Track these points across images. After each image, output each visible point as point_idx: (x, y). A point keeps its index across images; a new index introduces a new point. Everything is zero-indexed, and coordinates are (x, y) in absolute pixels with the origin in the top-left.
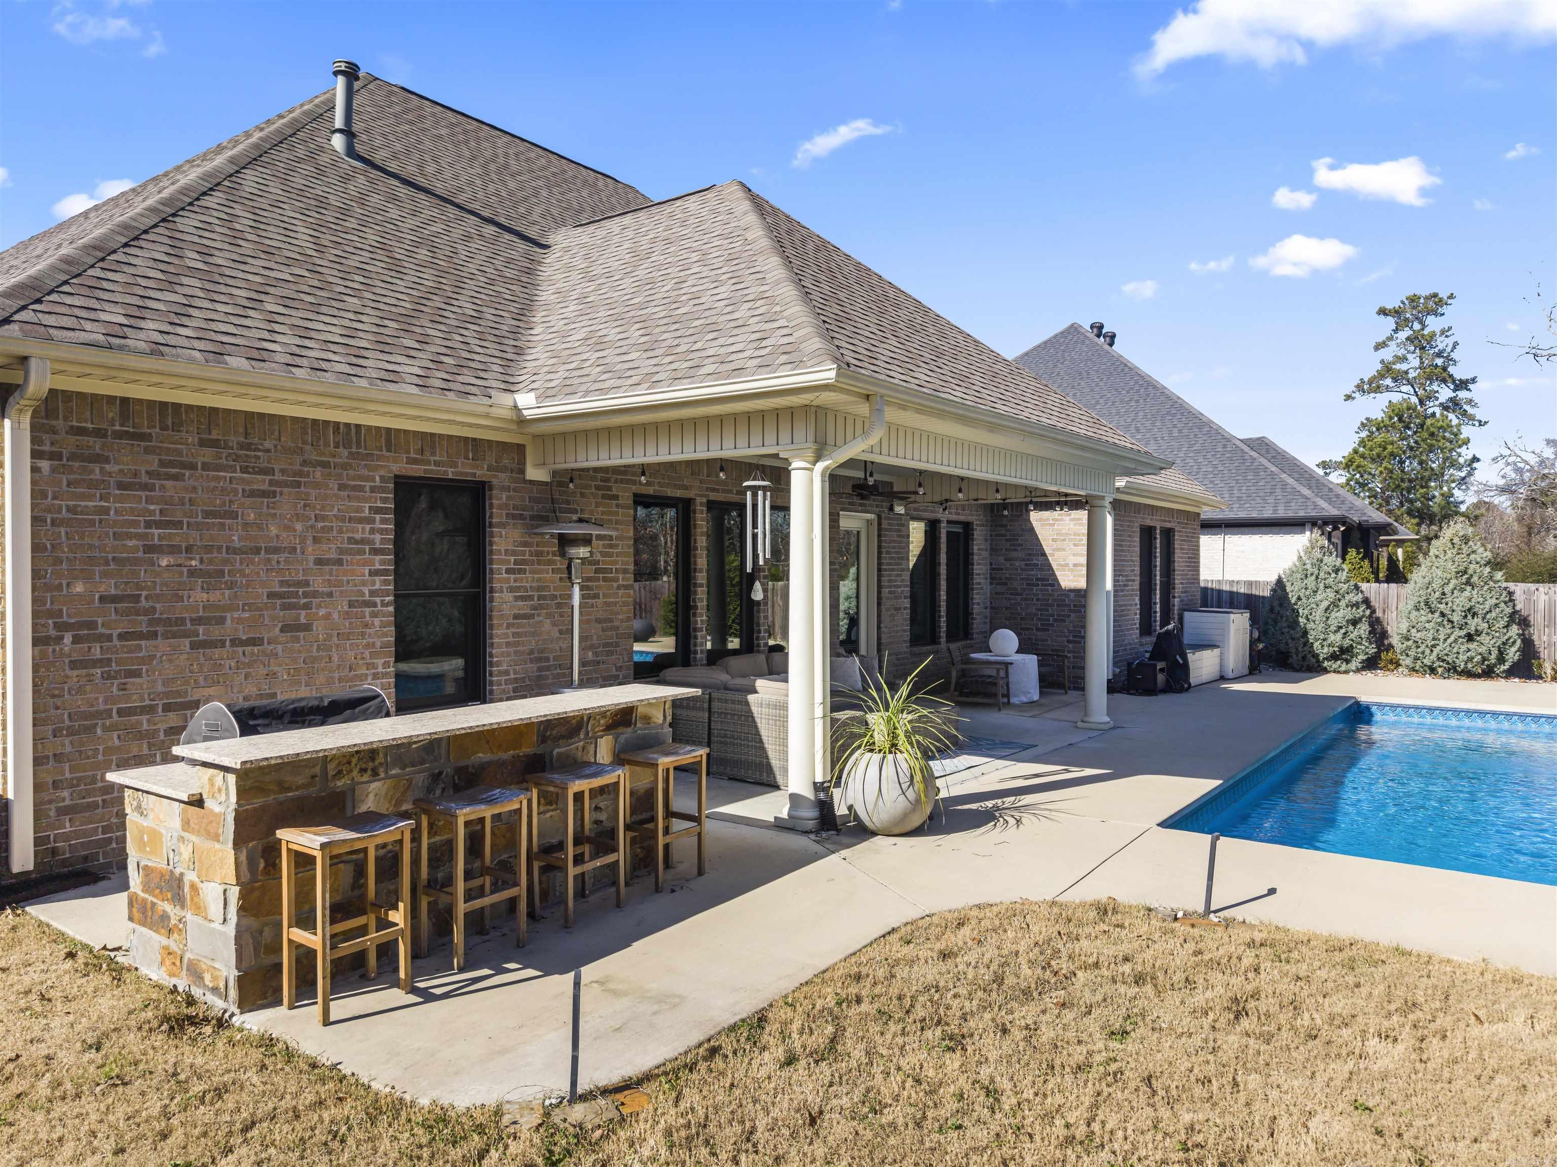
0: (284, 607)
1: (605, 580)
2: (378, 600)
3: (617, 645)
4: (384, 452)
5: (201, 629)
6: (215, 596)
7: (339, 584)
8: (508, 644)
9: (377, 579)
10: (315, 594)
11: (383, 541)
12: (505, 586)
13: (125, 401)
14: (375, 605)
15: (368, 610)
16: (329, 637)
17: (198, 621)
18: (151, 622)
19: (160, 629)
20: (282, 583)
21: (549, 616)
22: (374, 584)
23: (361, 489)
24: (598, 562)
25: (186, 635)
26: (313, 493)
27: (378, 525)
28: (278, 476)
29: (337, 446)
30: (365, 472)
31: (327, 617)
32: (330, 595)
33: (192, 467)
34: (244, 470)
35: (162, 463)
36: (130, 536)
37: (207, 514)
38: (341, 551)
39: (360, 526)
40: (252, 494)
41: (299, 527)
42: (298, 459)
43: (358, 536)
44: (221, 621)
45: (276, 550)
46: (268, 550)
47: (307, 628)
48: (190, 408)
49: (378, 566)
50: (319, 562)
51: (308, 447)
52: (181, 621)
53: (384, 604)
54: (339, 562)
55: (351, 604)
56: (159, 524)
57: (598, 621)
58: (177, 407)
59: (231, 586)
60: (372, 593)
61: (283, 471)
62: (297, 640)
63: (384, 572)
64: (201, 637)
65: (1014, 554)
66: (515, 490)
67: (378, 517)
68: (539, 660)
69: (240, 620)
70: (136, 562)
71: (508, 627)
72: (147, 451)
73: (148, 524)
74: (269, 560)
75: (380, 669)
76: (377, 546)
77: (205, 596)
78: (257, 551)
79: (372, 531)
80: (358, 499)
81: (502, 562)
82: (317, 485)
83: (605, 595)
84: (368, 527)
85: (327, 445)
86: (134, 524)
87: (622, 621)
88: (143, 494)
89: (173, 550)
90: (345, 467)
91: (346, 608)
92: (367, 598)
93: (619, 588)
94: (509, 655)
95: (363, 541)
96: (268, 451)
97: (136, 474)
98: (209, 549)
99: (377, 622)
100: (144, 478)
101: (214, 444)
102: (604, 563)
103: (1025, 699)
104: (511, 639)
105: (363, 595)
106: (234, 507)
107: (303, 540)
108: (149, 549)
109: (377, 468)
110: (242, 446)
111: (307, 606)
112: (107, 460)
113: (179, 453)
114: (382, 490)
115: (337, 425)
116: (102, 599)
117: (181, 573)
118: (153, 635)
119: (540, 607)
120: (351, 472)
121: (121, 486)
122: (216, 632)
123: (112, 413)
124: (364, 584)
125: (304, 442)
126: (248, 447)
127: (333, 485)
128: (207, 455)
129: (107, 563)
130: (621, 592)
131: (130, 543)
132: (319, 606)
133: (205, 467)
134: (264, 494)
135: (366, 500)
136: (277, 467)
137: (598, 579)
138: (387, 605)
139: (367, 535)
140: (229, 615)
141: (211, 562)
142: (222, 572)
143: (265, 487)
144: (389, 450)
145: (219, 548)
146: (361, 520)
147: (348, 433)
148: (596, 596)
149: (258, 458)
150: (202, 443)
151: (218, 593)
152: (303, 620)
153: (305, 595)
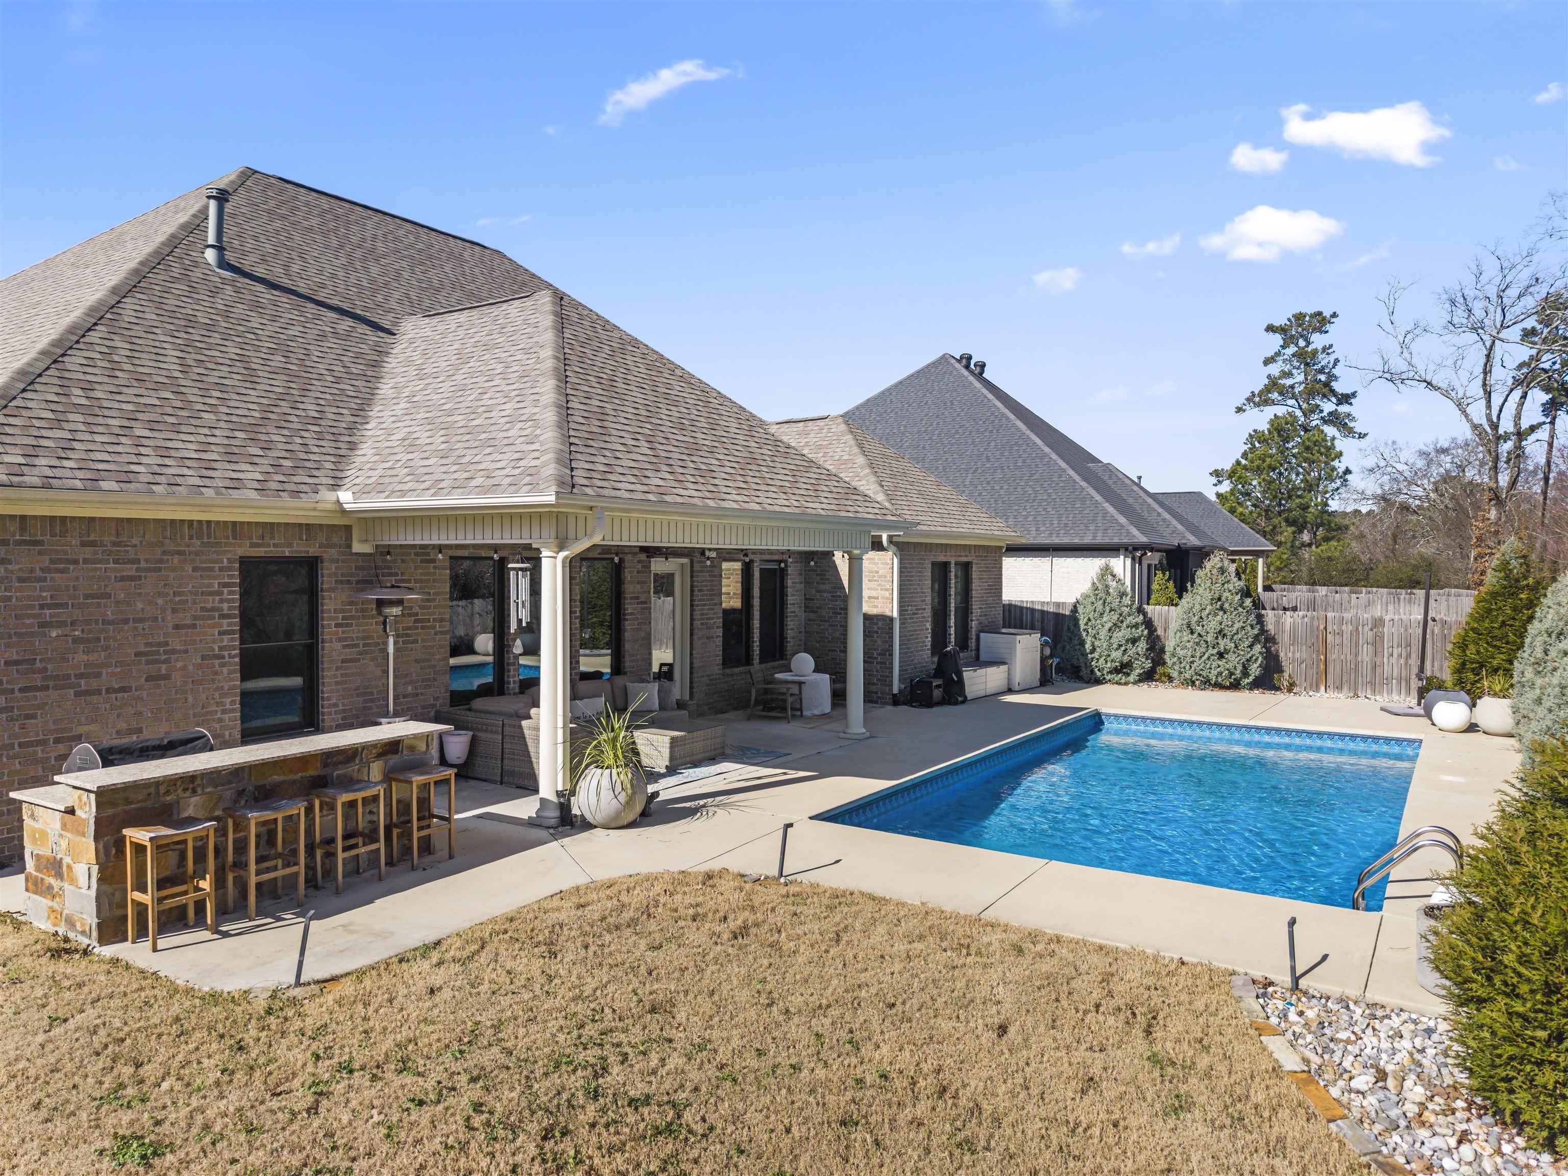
0: (148, 663)
1: (423, 628)
2: (226, 653)
3: (435, 680)
4: (231, 540)
5: (83, 682)
6: (92, 658)
7: (194, 642)
8: (337, 683)
9: (226, 637)
10: (173, 652)
11: (230, 608)
12: (334, 637)
13: (23, 518)
14: (223, 657)
15: (217, 662)
16: (186, 683)
17: (80, 676)
18: (44, 679)
19: (51, 683)
20: (147, 644)
21: (373, 659)
22: (222, 641)
23: (211, 569)
24: (417, 614)
25: (71, 686)
26: (172, 575)
27: (225, 596)
28: (143, 565)
29: (191, 538)
30: (215, 556)
31: (184, 668)
32: (186, 651)
33: (76, 562)
34: (116, 562)
35: (52, 561)
36: (29, 616)
37: (87, 597)
38: (195, 618)
39: (211, 598)
40: (123, 579)
41: (160, 601)
42: (159, 551)
43: (209, 606)
44: (98, 675)
45: (141, 620)
46: (135, 621)
47: (167, 677)
48: (73, 519)
49: (225, 628)
50: (177, 627)
51: (167, 541)
52: (68, 676)
53: (230, 656)
54: (194, 626)
55: (203, 658)
56: (49, 606)
57: (416, 661)
58: (63, 519)
59: (106, 648)
60: (221, 648)
61: (147, 561)
62: (159, 687)
63: (232, 632)
64: (83, 688)
65: (822, 587)
66: (343, 561)
67: (225, 590)
68: (365, 694)
69: (113, 674)
70: (32, 634)
71: (337, 669)
72: (40, 553)
73: (42, 607)
74: (136, 628)
75: (228, 706)
76: (225, 612)
77: (85, 658)
78: (126, 622)
79: (221, 601)
80: (209, 577)
81: (330, 619)
82: (174, 570)
83: (423, 640)
84: (217, 598)
85: (182, 538)
86: (32, 607)
87: (439, 660)
88: (38, 585)
89: (61, 624)
90: (197, 554)
91: (199, 661)
92: (217, 652)
93: (436, 634)
94: (338, 691)
95: (213, 609)
96: (135, 546)
97: (32, 571)
98: (88, 622)
99: (225, 670)
100: (38, 573)
101: (93, 544)
102: (422, 614)
103: (816, 712)
104: (339, 679)
105: (213, 650)
106: (108, 590)
107: (163, 610)
108: (42, 625)
109: (225, 552)
110: (114, 544)
111: (166, 661)
112: (10, 562)
113: (66, 553)
114: (230, 569)
115: (191, 522)
116: (6, 663)
117: (67, 642)
118: (47, 688)
119: (366, 653)
120: (204, 557)
121: (21, 580)
122: (94, 683)
123: (13, 527)
124: (214, 642)
125: (165, 537)
126: (118, 544)
127: (188, 568)
128: (88, 552)
129: (10, 637)
130: (438, 637)
131: (28, 622)
132: (177, 660)
133: (85, 561)
134: (131, 578)
135: (215, 578)
136: (142, 557)
137: (417, 628)
138: (234, 656)
139: (216, 604)
140: (104, 672)
141: (90, 631)
142: (99, 639)
143: (133, 573)
144: (235, 538)
145: (97, 622)
146: (211, 594)
147: (201, 528)
148: (416, 641)
149: (127, 552)
150: (83, 544)
151: (96, 654)
152: (164, 672)
153: (165, 652)
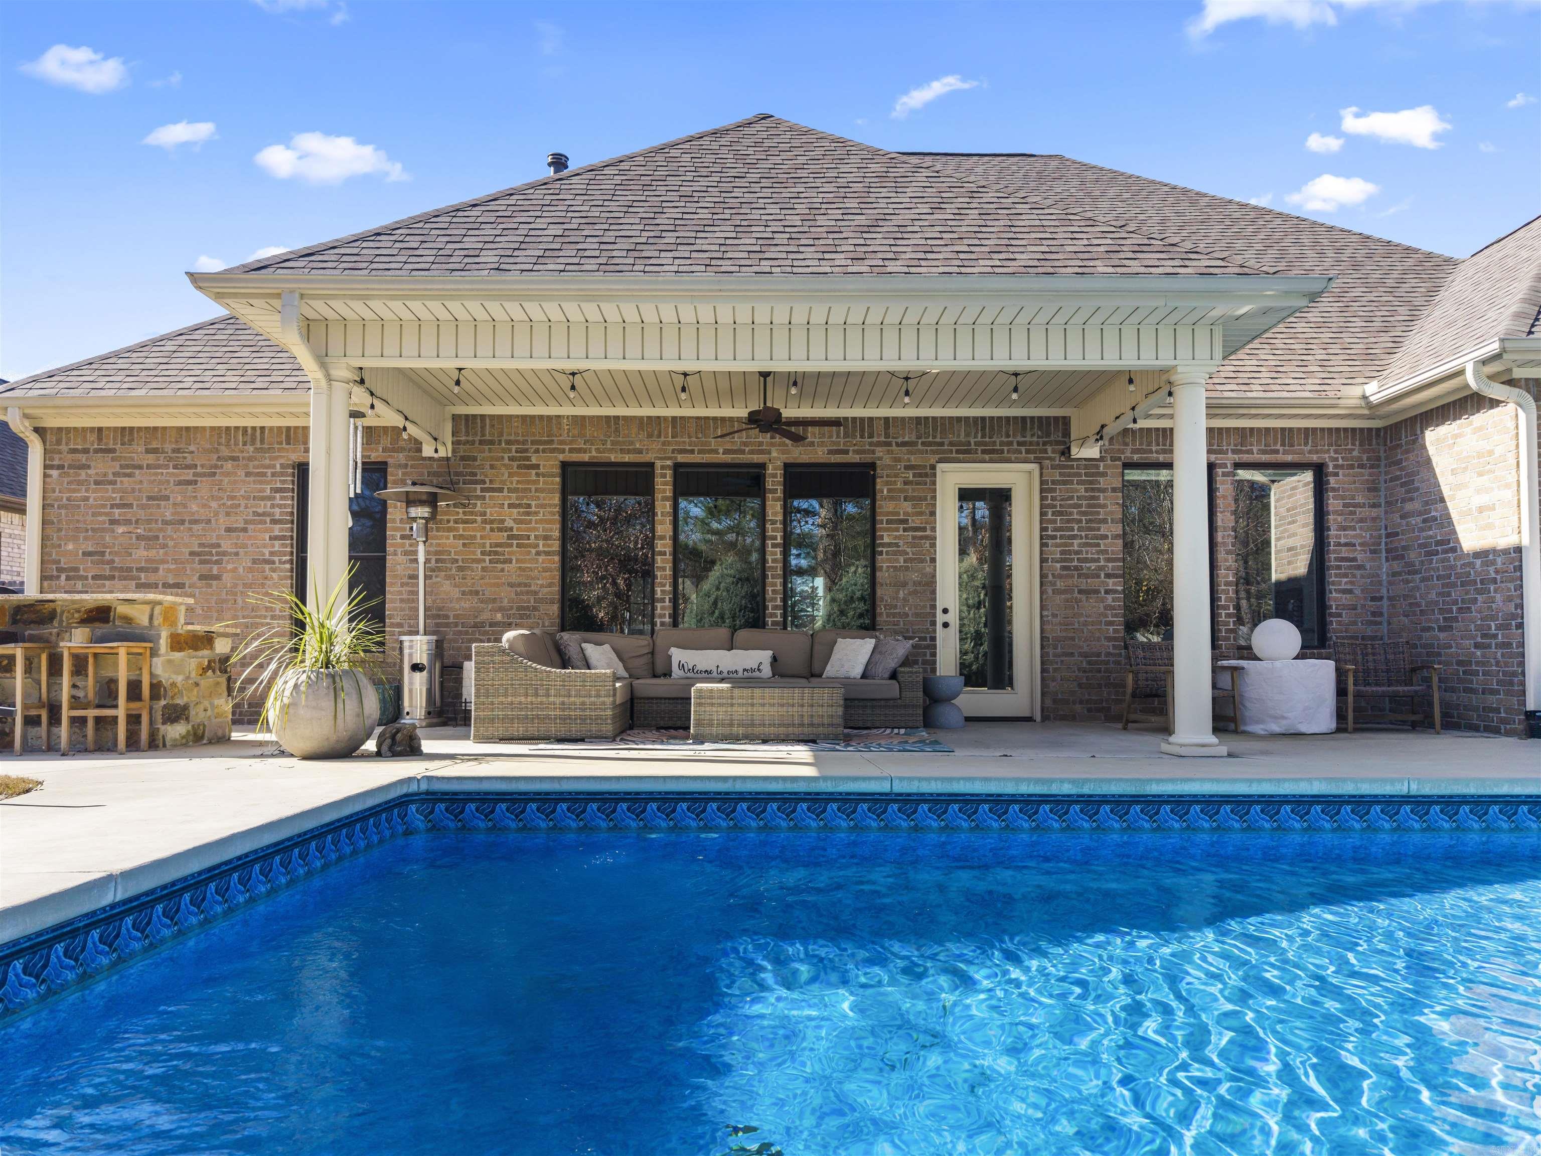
0: (201, 562)
1: (519, 545)
2: (276, 559)
3: (535, 609)
4: (284, 446)
5: (143, 575)
6: (152, 553)
7: (245, 546)
8: (402, 600)
9: (277, 543)
10: (224, 554)
11: (281, 514)
12: (399, 550)
13: (100, 430)
14: (273, 563)
15: (267, 567)
16: (235, 586)
17: (140, 570)
18: (112, 569)
19: (117, 574)
20: (201, 545)
22: (273, 546)
23: (264, 475)
24: (511, 529)
25: (133, 578)
26: (226, 480)
27: (278, 502)
28: (199, 470)
29: (245, 444)
30: (267, 462)
31: (235, 570)
32: (237, 554)
33: (140, 467)
34: (175, 467)
35: (122, 467)
37: (150, 498)
38: (246, 522)
39: (262, 503)
40: (180, 483)
41: (214, 504)
42: (215, 456)
43: (260, 510)
44: (156, 570)
45: (196, 522)
46: (191, 522)
47: (217, 578)
48: (140, 429)
49: (277, 533)
50: (229, 530)
51: (223, 448)
52: (130, 569)
53: (281, 562)
54: (245, 530)
55: (254, 561)
56: (118, 506)
57: (511, 585)
58: (131, 429)
59: (164, 546)
60: (272, 553)
61: (202, 466)
62: (210, 586)
63: (283, 538)
64: (143, 581)
66: (412, 467)
67: (278, 495)
69: (169, 570)
70: (103, 530)
71: (402, 585)
72: (113, 459)
73: (112, 506)
74: (190, 529)
75: (277, 613)
76: (277, 517)
77: (146, 553)
78: (182, 522)
79: (273, 506)
80: (261, 483)
81: (396, 529)
82: (228, 474)
83: (518, 561)
84: (269, 503)
85: (236, 444)
86: (104, 506)
87: (542, 586)
88: (110, 487)
89: (128, 522)
90: (250, 459)
91: (249, 564)
92: (267, 557)
93: (538, 553)
94: (402, 610)
95: (264, 514)
96: (192, 452)
99: (275, 575)
100: (111, 477)
101: (155, 451)
104: (405, 596)
105: (264, 554)
106: (167, 493)
107: (216, 514)
108: (113, 522)
109: (276, 458)
110: (174, 451)
111: (217, 562)
112: (89, 467)
113: (132, 459)
114: (282, 474)
115: (245, 429)
116: (84, 554)
117: (131, 538)
118: (112, 578)
120: (256, 463)
122: (152, 578)
123: (92, 437)
124: (265, 546)
125: (219, 444)
126: (177, 451)
127: (241, 473)
128: (150, 459)
130: (541, 558)
132: (228, 562)
133: (149, 467)
134: (189, 483)
135: (268, 483)
136: (199, 463)
137: (511, 545)
138: (284, 563)
139: (268, 509)
140: (161, 567)
141: (150, 530)
142: (157, 538)
143: (190, 477)
144: (288, 443)
145: (157, 521)
146: (263, 499)
147: (254, 434)
148: (511, 561)
149: (185, 458)
150: (148, 451)
151: (154, 551)
152: (215, 572)
153: (218, 554)
